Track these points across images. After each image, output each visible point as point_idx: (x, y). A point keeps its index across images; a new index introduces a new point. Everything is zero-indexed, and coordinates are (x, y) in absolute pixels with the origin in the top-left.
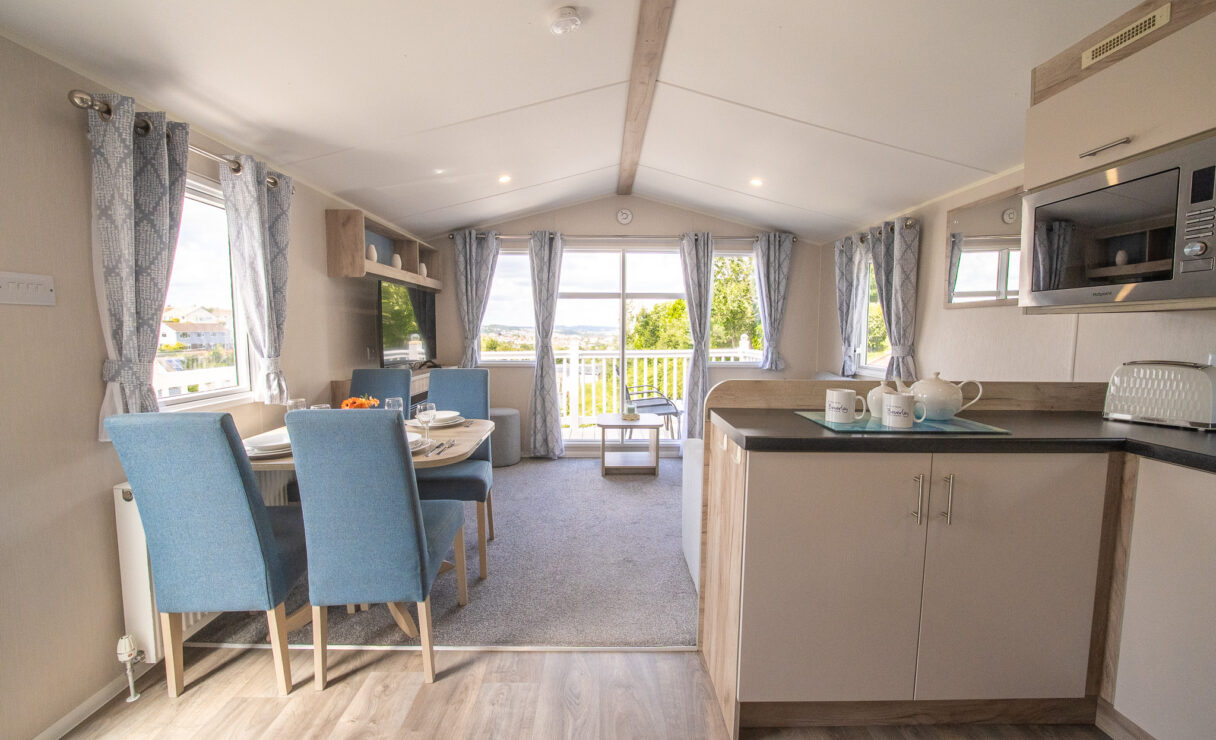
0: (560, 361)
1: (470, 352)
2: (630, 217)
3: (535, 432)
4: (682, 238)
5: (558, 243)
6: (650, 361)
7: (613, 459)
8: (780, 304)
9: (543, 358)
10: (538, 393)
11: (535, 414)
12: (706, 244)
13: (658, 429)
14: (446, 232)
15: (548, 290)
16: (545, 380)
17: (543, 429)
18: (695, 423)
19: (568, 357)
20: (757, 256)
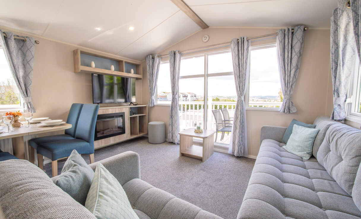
1: (151, 100)
2: (208, 38)
3: (169, 132)
5: (178, 55)
9: (173, 103)
11: (169, 125)
16: (173, 112)
17: (172, 131)
18: (236, 138)
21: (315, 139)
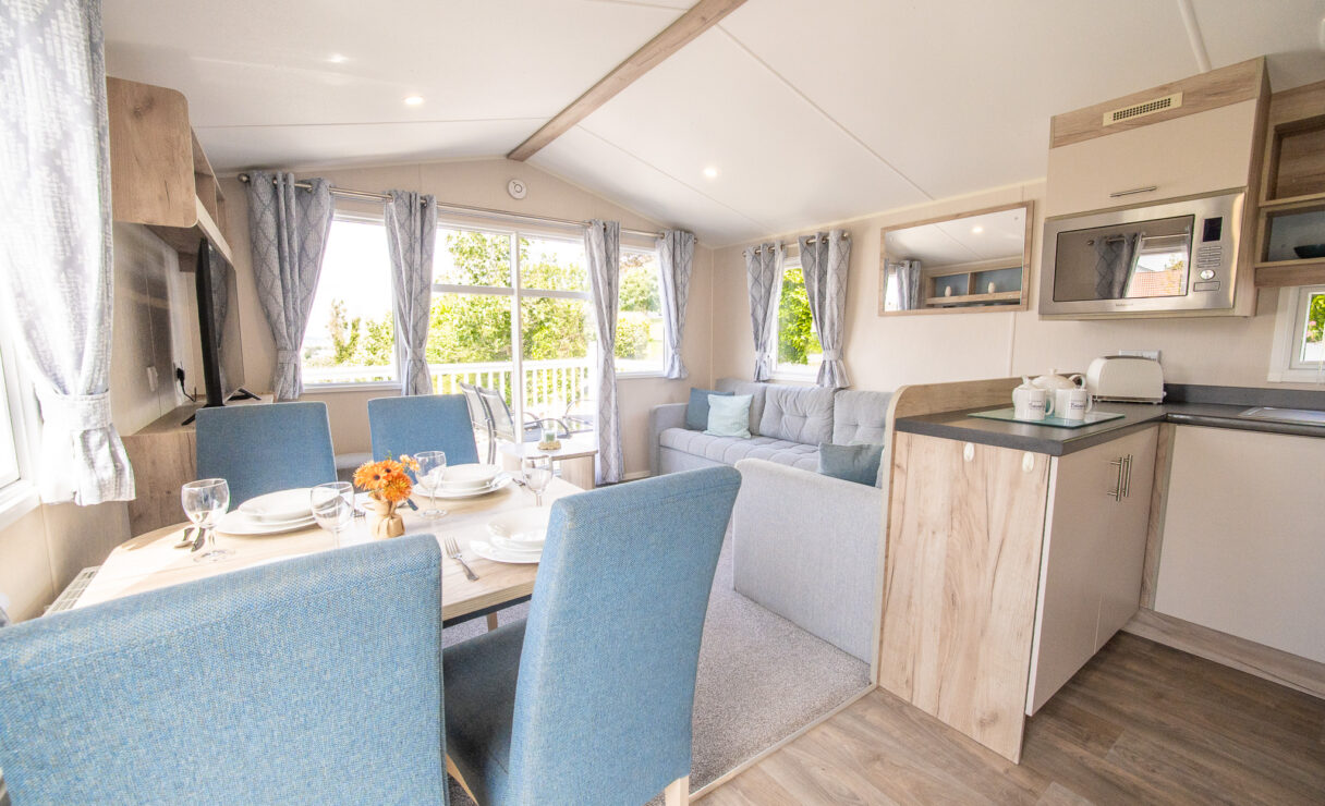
1: (291, 371)
2: (524, 190)
4: (587, 225)
5: (434, 212)
8: (685, 307)
12: (616, 236)
13: (593, 456)
14: (239, 169)
15: (421, 280)
18: (609, 444)
20: (662, 255)
21: (751, 408)
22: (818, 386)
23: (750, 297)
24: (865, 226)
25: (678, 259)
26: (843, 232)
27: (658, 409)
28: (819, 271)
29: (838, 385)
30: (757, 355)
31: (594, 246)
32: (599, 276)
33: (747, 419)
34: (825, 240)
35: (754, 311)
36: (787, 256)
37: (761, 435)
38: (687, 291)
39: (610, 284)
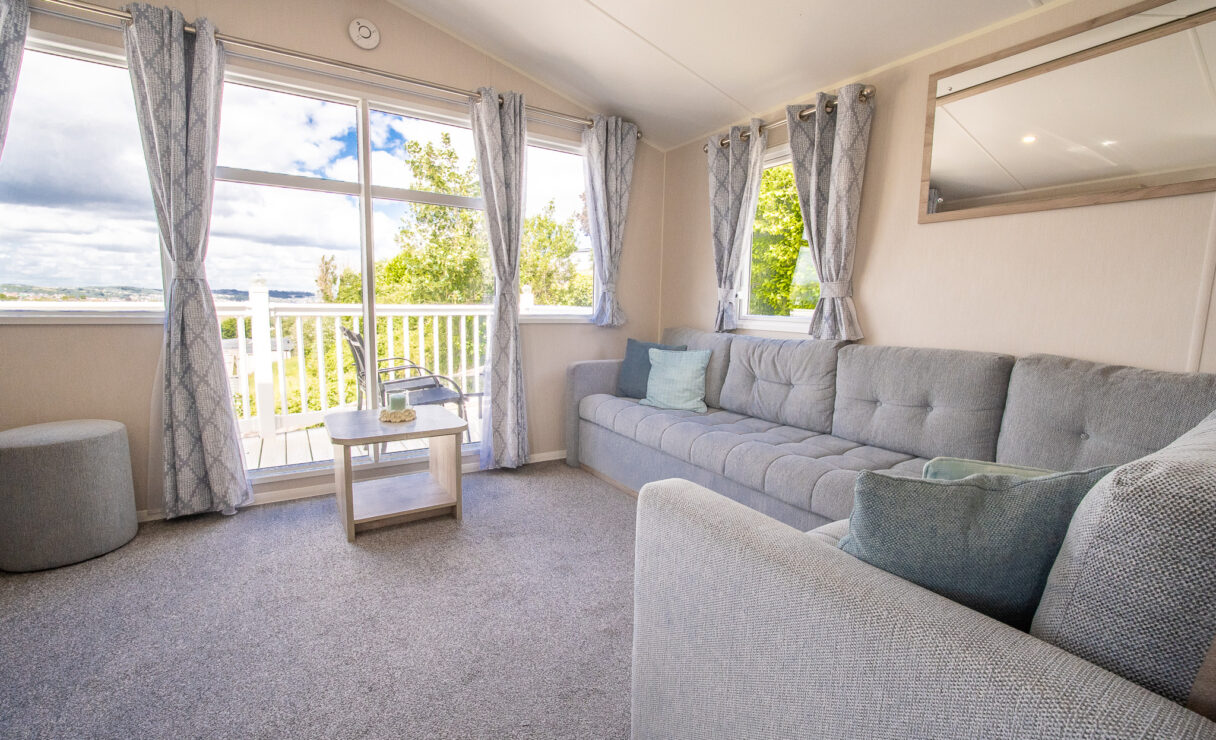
0: (231, 333)
2: (375, 37)
3: (173, 466)
4: (475, 97)
5: (209, 52)
6: (413, 323)
7: (370, 501)
8: (622, 227)
9: (184, 303)
10: (175, 381)
11: (170, 426)
12: (518, 114)
15: (187, 152)
16: (195, 353)
17: (196, 456)
19: (247, 313)
21: (708, 369)
22: (811, 338)
23: (712, 208)
24: (898, 79)
25: (612, 156)
26: (863, 87)
27: (578, 366)
28: (819, 156)
29: (844, 336)
30: (721, 292)
31: (485, 128)
32: (492, 174)
33: (702, 385)
34: (830, 106)
35: (717, 229)
36: (767, 146)
37: (722, 409)
38: (624, 205)
39: (508, 186)
